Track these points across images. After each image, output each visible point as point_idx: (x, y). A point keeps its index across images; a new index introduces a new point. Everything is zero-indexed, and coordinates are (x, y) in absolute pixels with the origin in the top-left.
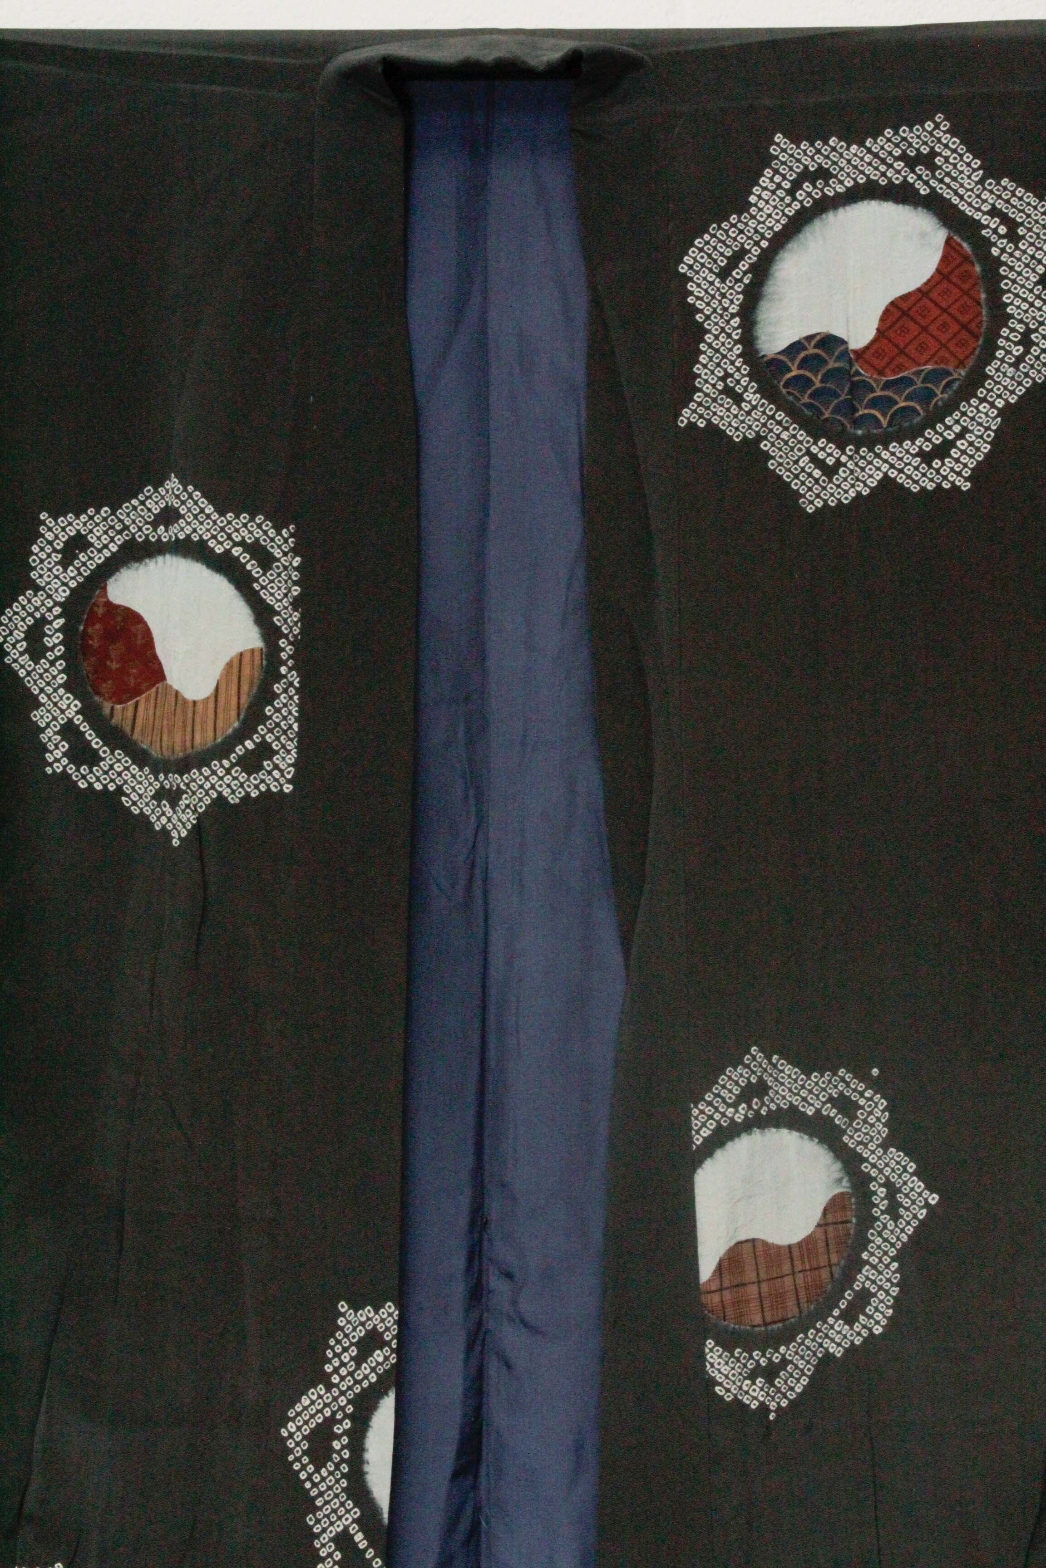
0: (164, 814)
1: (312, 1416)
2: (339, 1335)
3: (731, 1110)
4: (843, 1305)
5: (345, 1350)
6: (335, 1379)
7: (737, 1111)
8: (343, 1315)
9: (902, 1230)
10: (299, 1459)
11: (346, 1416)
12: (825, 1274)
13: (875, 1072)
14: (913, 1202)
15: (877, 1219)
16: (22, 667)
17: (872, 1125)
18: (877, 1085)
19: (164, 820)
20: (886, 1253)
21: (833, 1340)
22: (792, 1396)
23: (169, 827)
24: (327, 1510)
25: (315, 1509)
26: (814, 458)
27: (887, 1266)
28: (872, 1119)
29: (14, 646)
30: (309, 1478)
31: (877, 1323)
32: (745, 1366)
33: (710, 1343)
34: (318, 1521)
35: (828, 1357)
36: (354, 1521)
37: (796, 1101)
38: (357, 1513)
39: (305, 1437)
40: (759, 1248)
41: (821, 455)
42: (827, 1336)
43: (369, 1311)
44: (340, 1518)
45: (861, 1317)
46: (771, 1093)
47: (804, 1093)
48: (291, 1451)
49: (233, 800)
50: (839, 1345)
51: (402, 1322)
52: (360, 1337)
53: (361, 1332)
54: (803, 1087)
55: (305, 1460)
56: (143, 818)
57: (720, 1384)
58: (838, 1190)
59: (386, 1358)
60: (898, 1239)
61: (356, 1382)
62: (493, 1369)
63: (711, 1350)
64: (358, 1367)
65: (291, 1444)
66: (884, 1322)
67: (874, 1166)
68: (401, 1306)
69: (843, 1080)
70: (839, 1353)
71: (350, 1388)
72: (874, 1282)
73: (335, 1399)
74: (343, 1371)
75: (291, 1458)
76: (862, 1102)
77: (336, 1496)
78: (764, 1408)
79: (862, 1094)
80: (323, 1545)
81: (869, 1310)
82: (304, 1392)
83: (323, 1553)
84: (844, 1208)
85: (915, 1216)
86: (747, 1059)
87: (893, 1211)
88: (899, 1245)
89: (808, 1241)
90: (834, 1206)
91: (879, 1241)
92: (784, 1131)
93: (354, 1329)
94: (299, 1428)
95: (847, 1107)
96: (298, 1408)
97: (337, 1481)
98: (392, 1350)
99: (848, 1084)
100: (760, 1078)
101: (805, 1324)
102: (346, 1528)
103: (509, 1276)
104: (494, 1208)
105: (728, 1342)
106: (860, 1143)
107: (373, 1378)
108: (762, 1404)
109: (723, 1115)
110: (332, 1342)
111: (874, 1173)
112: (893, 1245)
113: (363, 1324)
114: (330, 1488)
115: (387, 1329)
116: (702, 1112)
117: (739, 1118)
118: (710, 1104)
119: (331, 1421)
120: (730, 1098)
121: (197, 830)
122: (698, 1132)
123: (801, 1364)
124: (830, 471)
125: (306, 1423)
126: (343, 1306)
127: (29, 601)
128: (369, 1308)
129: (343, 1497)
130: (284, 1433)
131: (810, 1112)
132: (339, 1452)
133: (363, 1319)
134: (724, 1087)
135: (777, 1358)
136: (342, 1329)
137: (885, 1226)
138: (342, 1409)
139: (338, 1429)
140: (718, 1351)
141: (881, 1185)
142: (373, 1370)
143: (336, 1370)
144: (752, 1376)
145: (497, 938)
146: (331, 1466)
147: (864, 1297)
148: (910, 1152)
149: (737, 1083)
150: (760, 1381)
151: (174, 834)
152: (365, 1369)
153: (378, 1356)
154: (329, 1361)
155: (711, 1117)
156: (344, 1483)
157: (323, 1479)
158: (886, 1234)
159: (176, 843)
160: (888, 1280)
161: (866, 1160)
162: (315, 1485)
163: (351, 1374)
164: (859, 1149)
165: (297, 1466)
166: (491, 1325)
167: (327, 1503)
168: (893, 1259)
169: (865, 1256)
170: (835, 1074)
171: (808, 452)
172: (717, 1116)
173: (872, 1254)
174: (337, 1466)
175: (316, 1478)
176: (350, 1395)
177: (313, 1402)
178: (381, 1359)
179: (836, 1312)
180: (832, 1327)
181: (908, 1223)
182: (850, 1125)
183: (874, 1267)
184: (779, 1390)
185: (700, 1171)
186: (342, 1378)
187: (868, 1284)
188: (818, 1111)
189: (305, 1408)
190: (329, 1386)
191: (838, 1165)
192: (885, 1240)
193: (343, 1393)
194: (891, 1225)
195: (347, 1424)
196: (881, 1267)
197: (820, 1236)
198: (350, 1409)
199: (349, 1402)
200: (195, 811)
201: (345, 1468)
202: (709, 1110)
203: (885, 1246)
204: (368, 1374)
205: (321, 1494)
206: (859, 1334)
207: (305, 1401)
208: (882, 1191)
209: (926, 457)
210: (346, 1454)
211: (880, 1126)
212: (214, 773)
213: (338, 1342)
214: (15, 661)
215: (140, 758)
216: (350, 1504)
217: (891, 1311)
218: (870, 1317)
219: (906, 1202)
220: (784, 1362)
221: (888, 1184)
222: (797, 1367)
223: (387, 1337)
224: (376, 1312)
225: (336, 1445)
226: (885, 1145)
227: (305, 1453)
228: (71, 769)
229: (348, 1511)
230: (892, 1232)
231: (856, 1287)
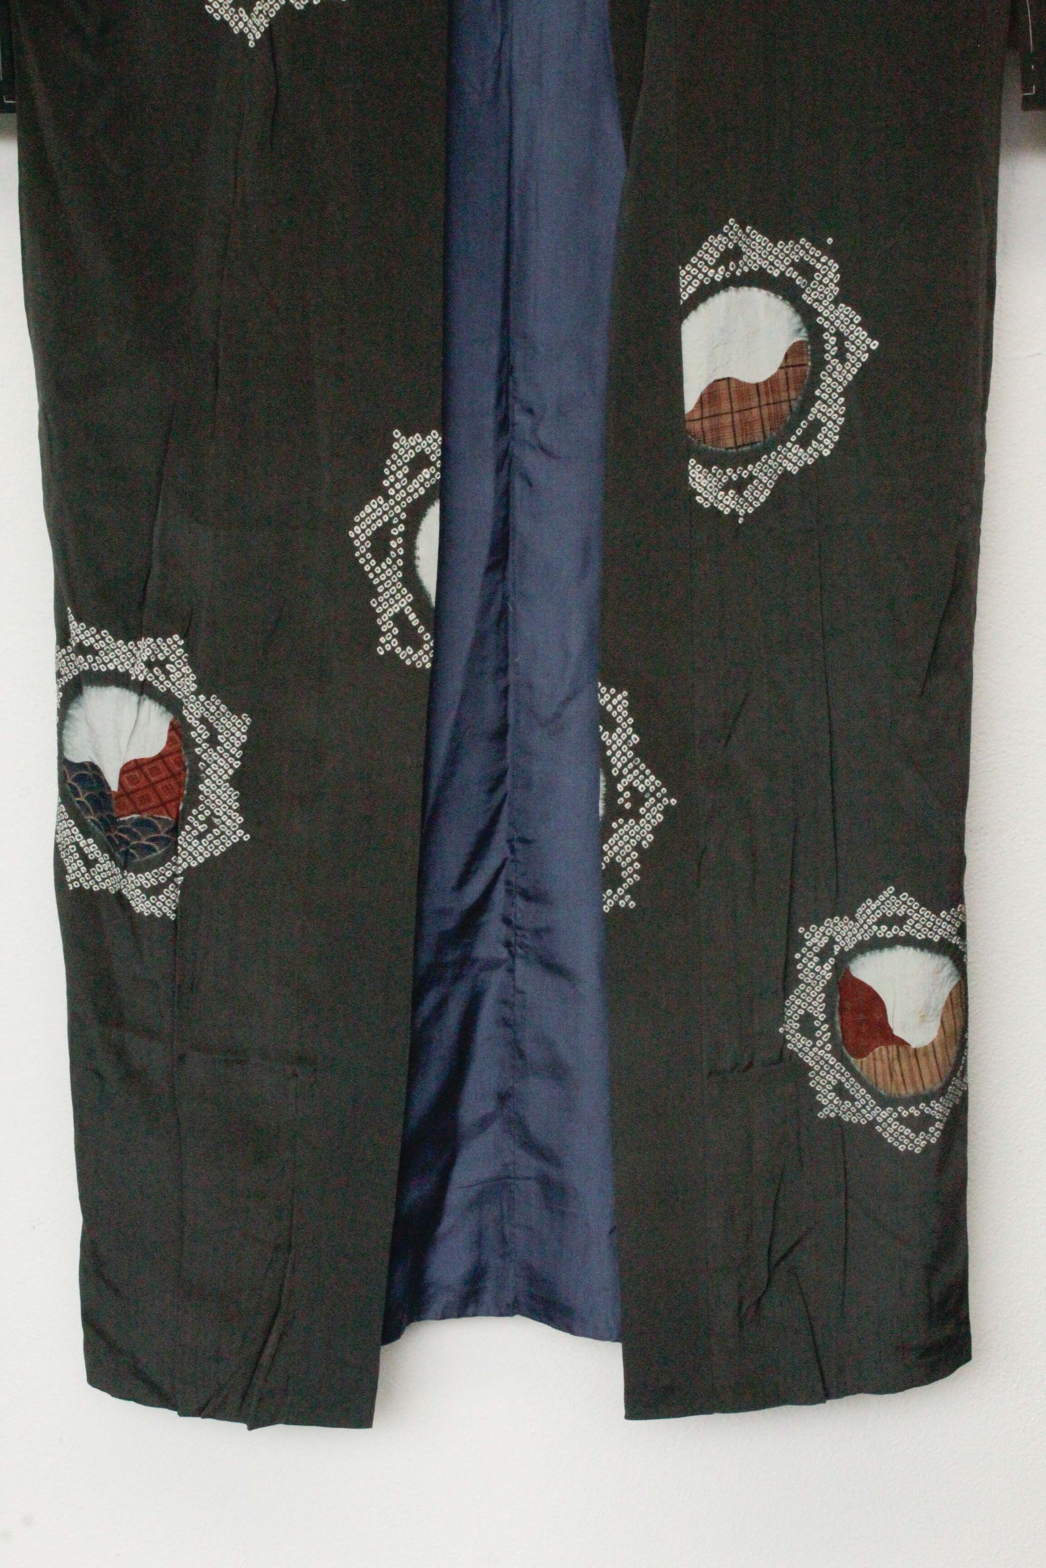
0: (241, 19)
1: (374, 521)
2: (394, 456)
3: (712, 271)
4: (799, 432)
5: (399, 468)
6: (392, 492)
7: (716, 272)
8: (397, 440)
9: (849, 371)
10: (363, 555)
11: (401, 521)
12: (785, 407)
13: (830, 241)
14: (858, 348)
15: (828, 362)
17: (826, 286)
18: (833, 252)
19: (241, 25)
20: (834, 390)
21: (790, 461)
22: (757, 504)
23: (246, 30)
24: (387, 595)
25: (377, 595)
27: (835, 401)
28: (826, 281)
30: (372, 570)
31: (826, 447)
32: (720, 480)
33: (692, 461)
34: (380, 604)
35: (786, 474)
36: (409, 604)
37: (765, 265)
38: (410, 598)
39: (368, 538)
40: (733, 385)
42: (785, 457)
43: (418, 437)
44: (397, 602)
45: (814, 442)
46: (745, 258)
47: (771, 258)
48: (357, 549)
49: (299, 7)
50: (795, 464)
51: (444, 447)
52: (411, 458)
53: (412, 454)
54: (771, 253)
55: (369, 556)
56: (224, 23)
57: (700, 494)
58: (798, 339)
59: (432, 475)
60: (845, 378)
61: (411, 494)
62: (518, 484)
63: (693, 467)
64: (410, 482)
65: (357, 543)
66: (831, 446)
67: (827, 319)
68: (444, 433)
69: (803, 247)
70: (795, 470)
71: (404, 499)
72: (824, 414)
73: (392, 508)
74: (398, 486)
75: (357, 554)
76: (818, 266)
77: (394, 584)
78: (734, 514)
79: (818, 260)
80: (384, 623)
81: (820, 436)
82: (367, 501)
83: (384, 629)
84: (801, 354)
85: (859, 360)
86: (725, 228)
87: (841, 356)
88: (845, 384)
89: (772, 380)
90: (794, 351)
91: (829, 380)
92: (755, 290)
93: (406, 452)
94: (363, 531)
95: (806, 270)
96: (363, 514)
97: (395, 573)
98: (437, 470)
99: (807, 251)
100: (736, 245)
101: (767, 449)
102: (402, 610)
103: (530, 411)
104: (518, 357)
105: (707, 463)
106: (816, 300)
107: (422, 491)
108: (733, 510)
109: (706, 275)
110: (388, 462)
111: (826, 325)
112: (840, 384)
113: (413, 448)
114: (388, 578)
115: (433, 452)
116: (688, 273)
117: (718, 278)
118: (695, 266)
119: (389, 525)
120: (712, 261)
121: (269, 33)
122: (684, 290)
123: (764, 479)
125: (369, 526)
126: (397, 433)
128: (418, 434)
129: (399, 585)
130: (351, 534)
131: (776, 274)
132: (395, 550)
133: (413, 444)
134: (706, 252)
135: (745, 474)
136: (396, 452)
137: (834, 369)
138: (398, 515)
139: (394, 532)
140: (698, 468)
141: (831, 335)
142: (422, 485)
143: (392, 485)
144: (726, 489)
146: (389, 561)
147: (816, 426)
148: (858, 308)
149: (717, 249)
150: (731, 492)
151: (250, 37)
152: (415, 484)
153: (426, 473)
154: (386, 477)
155: (695, 277)
156: (400, 574)
157: (383, 571)
158: (835, 375)
159: (251, 44)
160: (836, 412)
161: (820, 314)
162: (376, 576)
163: (404, 488)
164: (815, 305)
165: (362, 561)
166: (516, 450)
167: (386, 589)
168: (841, 395)
169: (817, 393)
170: (797, 242)
172: (701, 276)
173: (823, 391)
174: (394, 561)
175: (378, 570)
176: (404, 504)
177: (374, 510)
178: (428, 476)
179: (793, 438)
180: (790, 450)
181: (853, 365)
182: (809, 285)
183: (825, 402)
184: (746, 500)
185: (685, 322)
186: (397, 491)
187: (819, 416)
188: (782, 274)
189: (368, 515)
190: (387, 498)
191: (797, 319)
192: (835, 380)
193: (397, 503)
194: (839, 367)
195: (402, 528)
196: (830, 402)
197: (782, 376)
198: (404, 516)
199: (403, 510)
200: (267, 16)
201: (400, 562)
202: (694, 271)
203: (835, 385)
204: (417, 489)
205: (382, 583)
206: (811, 456)
207: (368, 509)
208: (833, 340)
210: (401, 551)
211: (832, 286)
213: (394, 462)
216: (405, 591)
217: (837, 437)
218: (820, 442)
219: (852, 348)
220: (751, 478)
221: (838, 334)
222: (761, 482)
223: (433, 458)
224: (424, 439)
225: (393, 544)
226: (836, 302)
227: (368, 550)
229: (403, 596)
230: (840, 373)
231: (811, 417)
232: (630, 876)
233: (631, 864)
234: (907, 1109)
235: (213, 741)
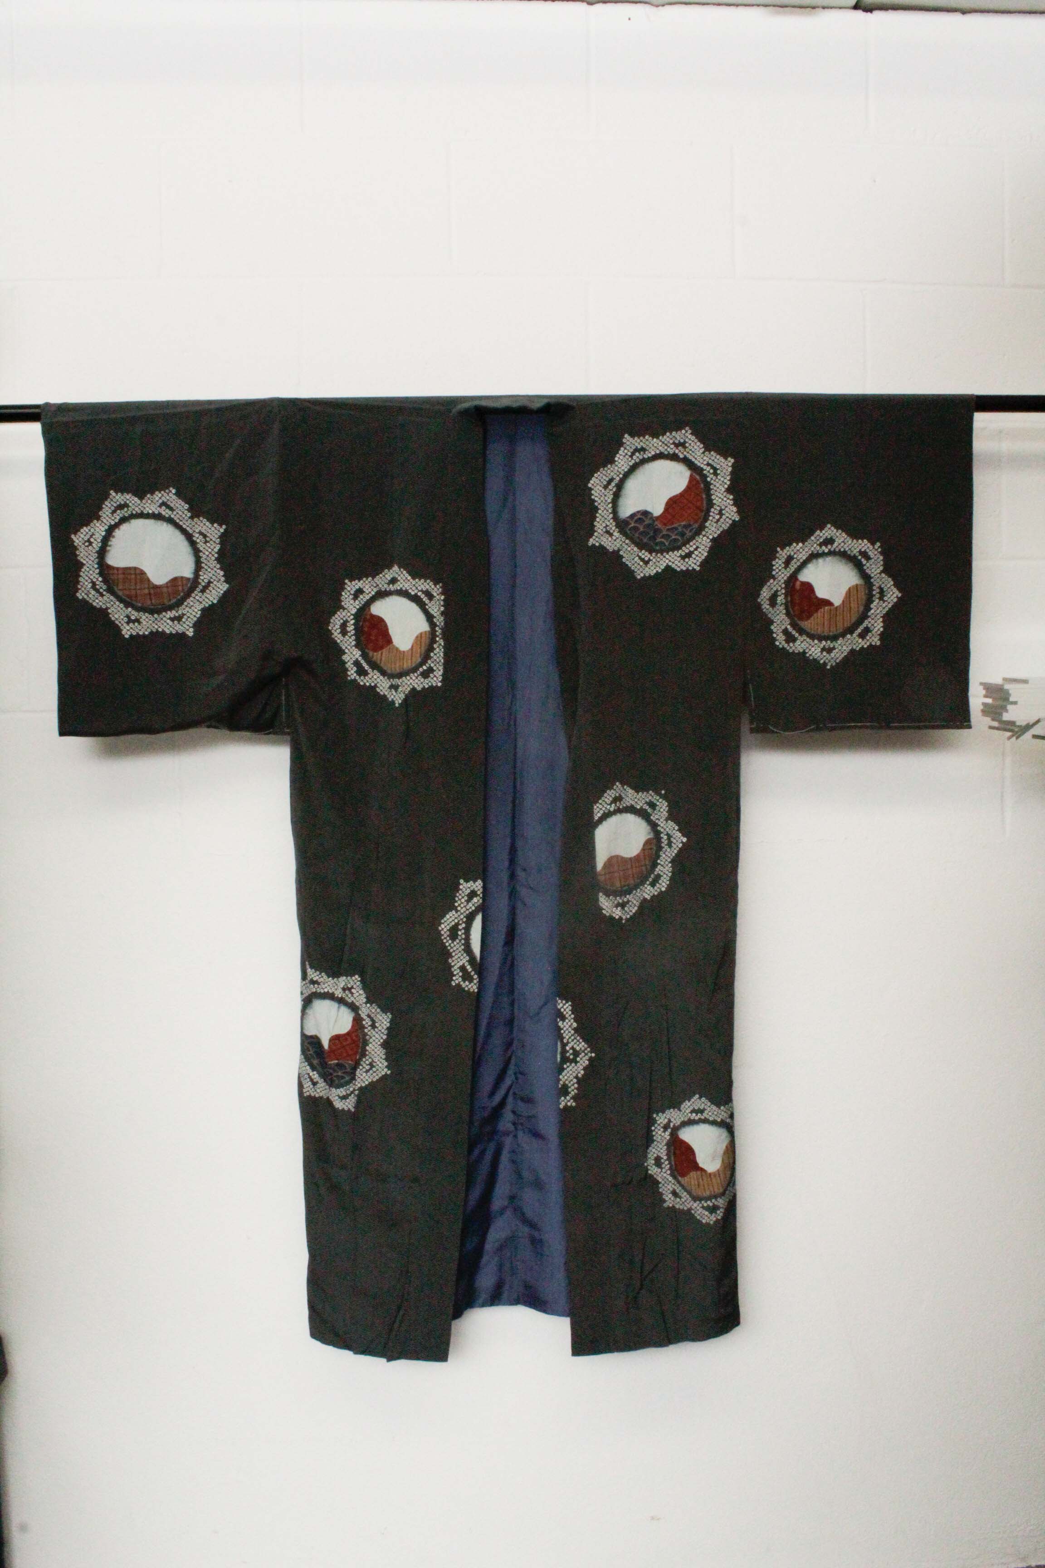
0: (392, 694)
1: (451, 922)
2: (460, 892)
3: (609, 806)
4: (650, 880)
5: (463, 897)
6: (459, 908)
7: (611, 807)
8: (462, 884)
9: (673, 852)
10: (445, 938)
11: (463, 922)
12: (644, 868)
13: (663, 792)
14: (677, 841)
15: (664, 847)
16: (339, 639)
17: (662, 812)
18: (664, 797)
19: (392, 697)
20: (666, 860)
21: (646, 893)
22: (631, 914)
23: (395, 699)
24: (456, 957)
25: (452, 957)
26: (640, 558)
27: (667, 865)
28: (662, 810)
29: (336, 631)
30: (450, 945)
31: (663, 886)
32: (614, 902)
33: (601, 894)
34: (453, 961)
35: (645, 899)
36: (467, 961)
37: (633, 803)
38: (468, 958)
39: (448, 930)
40: (620, 859)
41: (643, 557)
42: (644, 891)
44: (461, 960)
45: (657, 884)
46: (624, 800)
47: (636, 800)
48: (443, 935)
49: (419, 689)
50: (649, 895)
51: (484, 887)
52: (468, 893)
53: (468, 891)
54: (636, 798)
55: (448, 938)
56: (385, 696)
57: (605, 909)
58: (649, 837)
59: (478, 901)
60: (671, 855)
61: (467, 910)
62: (519, 905)
63: (601, 897)
64: (468, 904)
65: (442, 932)
66: (666, 886)
67: (662, 827)
68: (484, 881)
69: (651, 795)
70: (648, 897)
71: (465, 912)
72: (662, 871)
73: (459, 916)
74: (462, 906)
75: (443, 938)
76: (658, 803)
77: (460, 952)
78: (621, 919)
79: (658, 801)
80: (455, 970)
81: (660, 882)
82: (447, 913)
83: (455, 973)
84: (651, 844)
85: (677, 846)
86: (615, 787)
87: (670, 844)
88: (672, 857)
89: (638, 855)
90: (648, 842)
91: (664, 856)
92: (629, 814)
93: (466, 890)
94: (445, 927)
95: (652, 805)
96: (445, 919)
97: (460, 946)
98: (481, 898)
99: (653, 797)
100: (620, 795)
101: (636, 887)
102: (464, 964)
103: (525, 870)
104: (519, 843)
105: (607, 895)
106: (657, 819)
107: (473, 908)
108: (620, 917)
109: (606, 808)
110: (458, 895)
111: (662, 830)
112: (669, 857)
113: (469, 888)
114: (457, 949)
115: (479, 890)
116: (598, 807)
117: (612, 809)
118: (601, 804)
119: (457, 924)
120: (608, 802)
121: (406, 700)
122: (596, 815)
123: (635, 902)
124: (646, 563)
125: (448, 925)
126: (462, 881)
127: (341, 614)
128: (472, 882)
129: (463, 952)
130: (440, 928)
131: (638, 807)
132: (461, 936)
133: (469, 886)
134: (606, 797)
135: (626, 900)
136: (461, 890)
137: (666, 850)
138: (462, 919)
139: (460, 927)
140: (604, 897)
141: (665, 835)
142: (473, 905)
143: (459, 905)
144: (617, 906)
145: (520, 744)
146: (458, 941)
147: (658, 877)
148: (678, 823)
149: (611, 796)
150: (619, 908)
151: (396, 702)
152: (470, 904)
153: (475, 900)
154: (456, 902)
155: (601, 809)
156: (463, 947)
157: (455, 946)
158: (667, 853)
159: (397, 705)
160: (668, 870)
161: (659, 825)
162: (452, 948)
163: (465, 906)
164: (657, 821)
165: (445, 941)
166: (518, 888)
167: (456, 954)
168: (670, 862)
169: (659, 861)
170: (648, 793)
171: (638, 555)
172: (604, 809)
173: (662, 861)
174: (460, 941)
175: (452, 945)
176: (465, 914)
177: (451, 917)
178: (476, 901)
179: (648, 883)
180: (646, 888)
181: (675, 849)
182: (654, 812)
183: (662, 866)
184: (626, 912)
185: (597, 830)
186: (462, 908)
187: (660, 872)
188: (641, 807)
189: (448, 919)
190: (457, 911)
191: (649, 828)
192: (666, 855)
193: (462, 914)
194: (668, 850)
195: (464, 925)
196: (665, 865)
197: (642, 854)
198: (465, 920)
199: (465, 917)
200: (404, 693)
201: (463, 942)
202: (600, 806)
203: (667, 858)
204: (471, 906)
205: (454, 951)
206: (656, 891)
207: (448, 916)
208: (665, 837)
209: (683, 558)
210: (463, 936)
211: (665, 813)
212: (411, 678)
213: (460, 895)
214: (336, 637)
215: (383, 673)
216: (465, 955)
217: (668, 882)
218: (660, 884)
219: (674, 841)
220: (628, 901)
221: (668, 834)
222: (633, 903)
223: (479, 893)
224: (474, 883)
225: (460, 933)
226: (667, 820)
227: (448, 936)
228: (357, 677)
229: (464, 958)
230: (669, 852)
231: (656, 873)
232: (573, 1090)
233: (573, 1085)
234: (706, 1202)
235: (373, 1026)
